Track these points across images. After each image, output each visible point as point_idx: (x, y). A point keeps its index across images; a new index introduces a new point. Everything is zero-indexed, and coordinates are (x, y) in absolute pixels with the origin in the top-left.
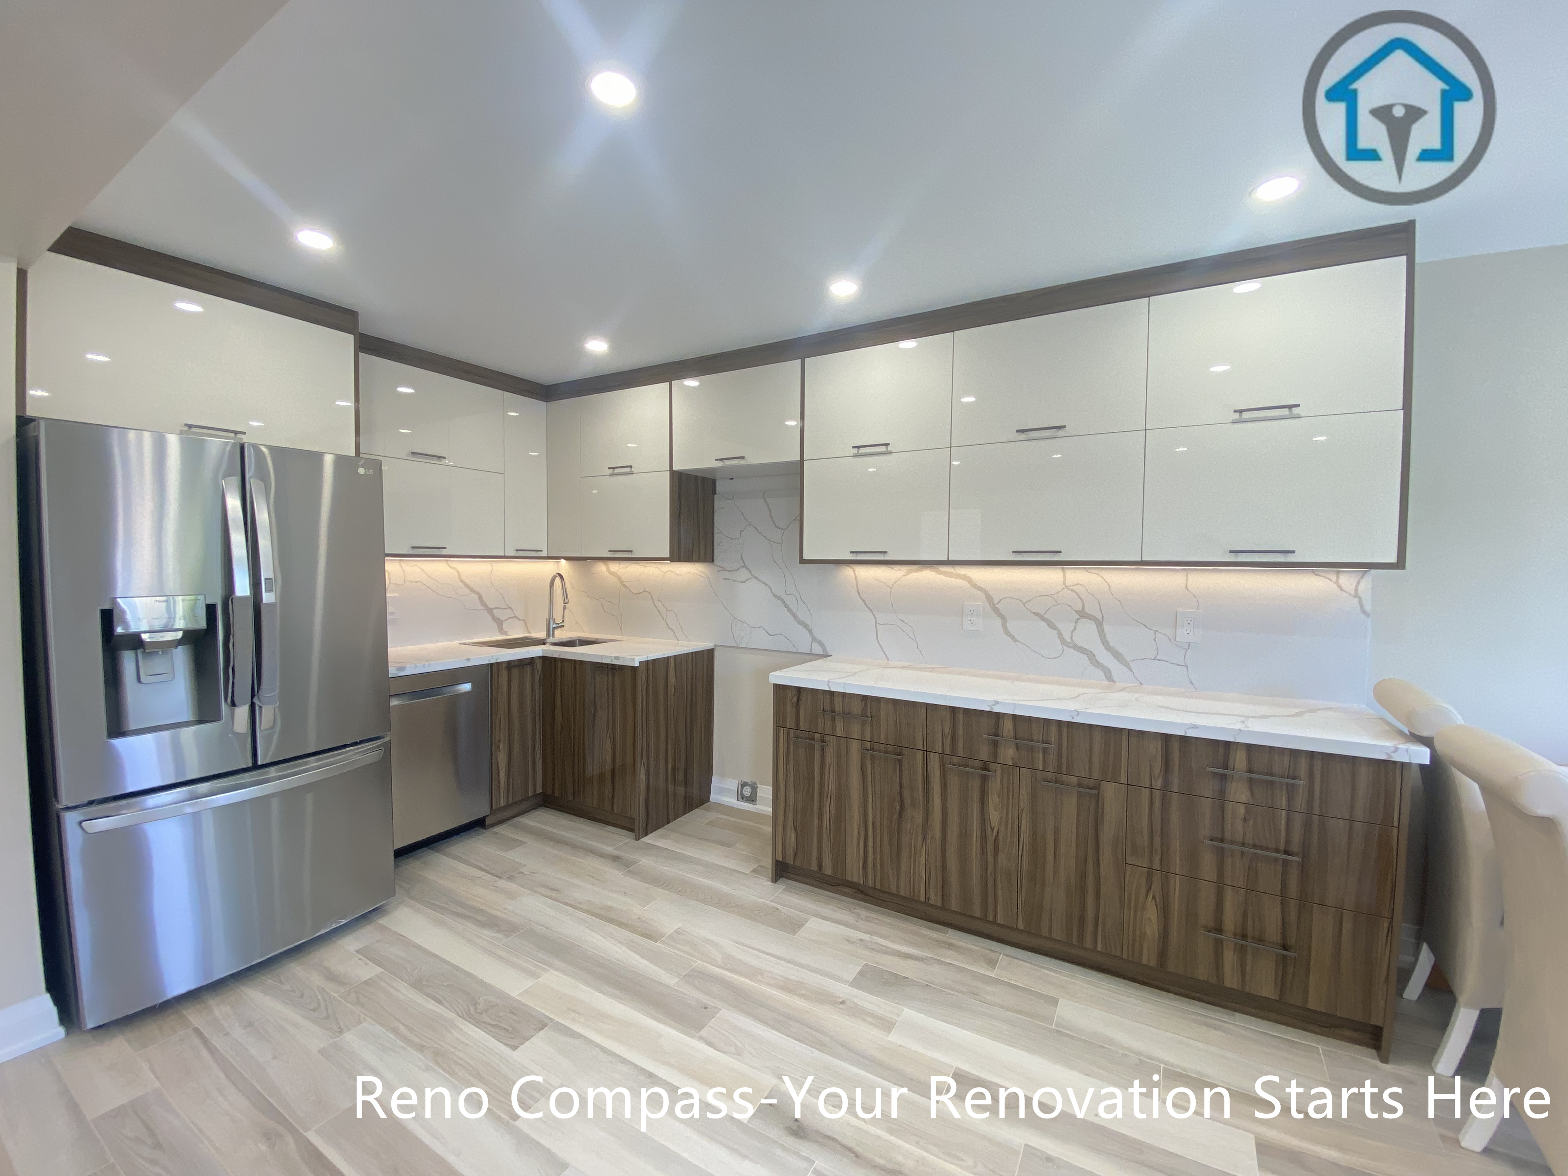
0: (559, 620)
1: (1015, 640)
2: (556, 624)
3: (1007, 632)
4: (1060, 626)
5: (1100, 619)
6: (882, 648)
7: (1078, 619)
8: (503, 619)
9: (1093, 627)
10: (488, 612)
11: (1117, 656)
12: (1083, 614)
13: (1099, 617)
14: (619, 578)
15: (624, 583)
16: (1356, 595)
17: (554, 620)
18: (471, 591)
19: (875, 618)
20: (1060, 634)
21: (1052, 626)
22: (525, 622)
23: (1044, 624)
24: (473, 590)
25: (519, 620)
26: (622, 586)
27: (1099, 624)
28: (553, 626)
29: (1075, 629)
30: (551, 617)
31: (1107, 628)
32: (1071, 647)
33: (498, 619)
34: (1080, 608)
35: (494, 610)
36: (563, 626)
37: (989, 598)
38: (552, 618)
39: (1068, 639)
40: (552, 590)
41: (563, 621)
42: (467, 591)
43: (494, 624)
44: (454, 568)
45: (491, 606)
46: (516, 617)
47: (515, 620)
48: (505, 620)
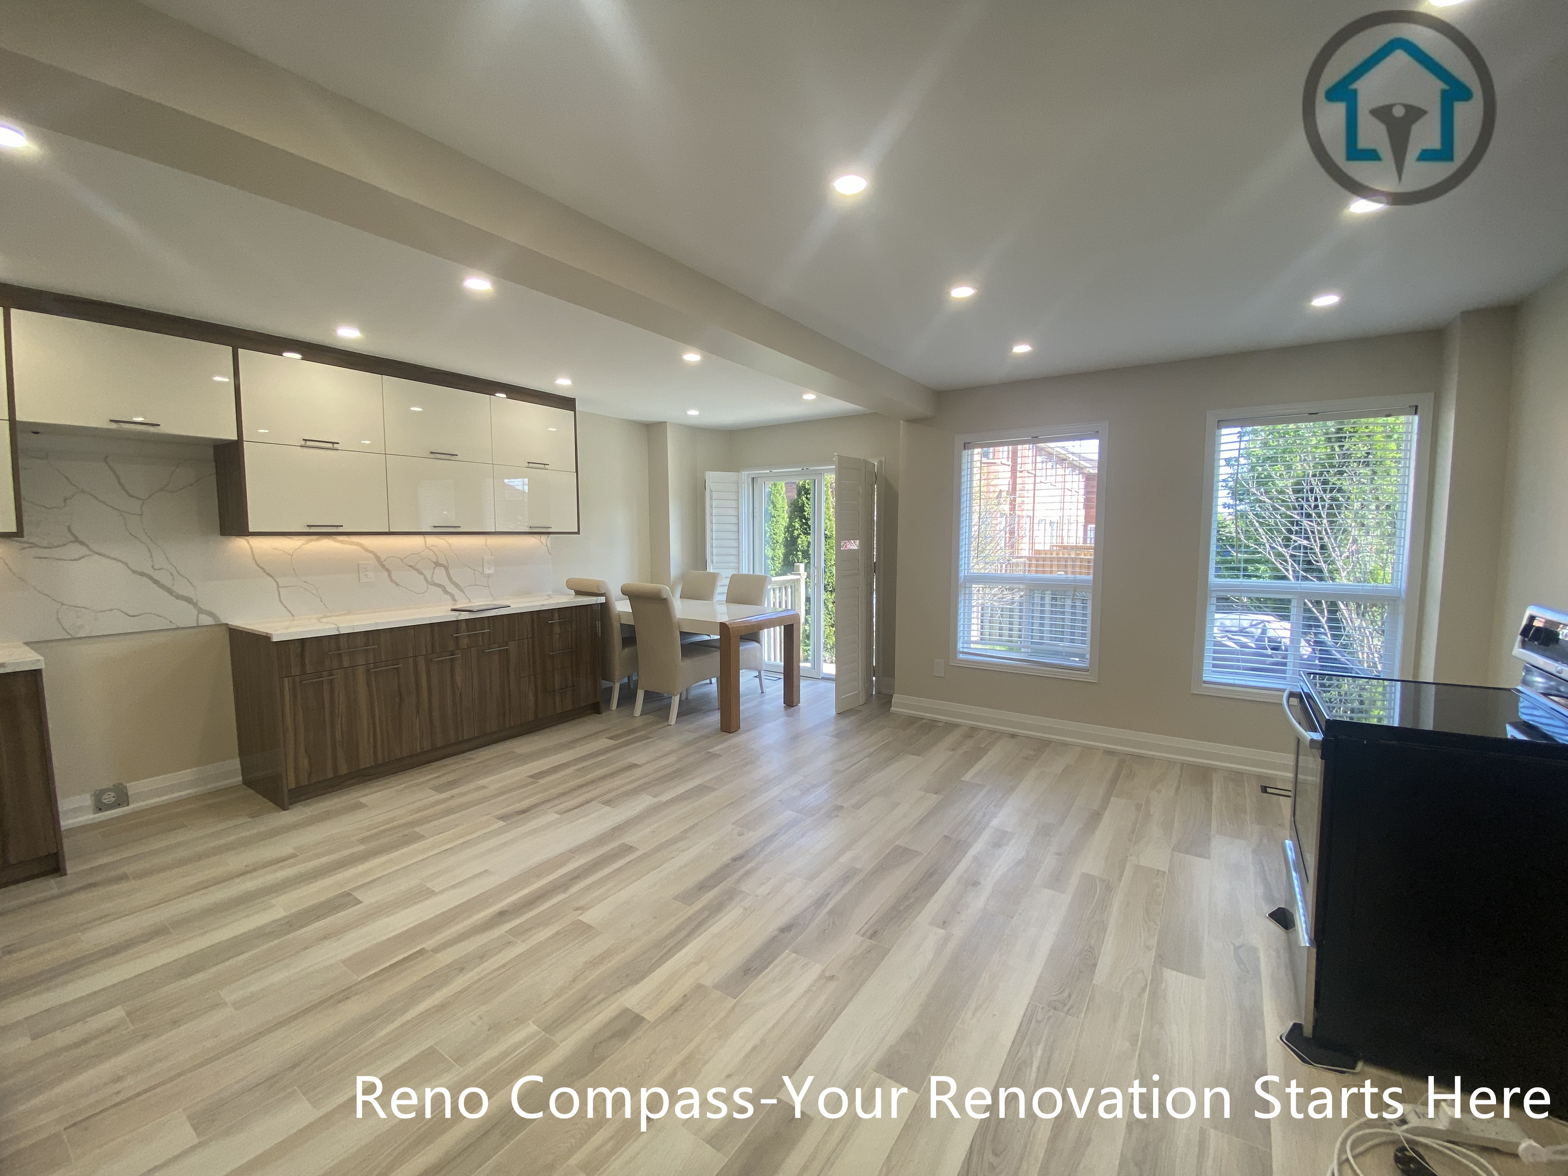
1: (397, 585)
3: (392, 580)
4: (424, 572)
5: (447, 565)
6: (286, 607)
7: (434, 568)
9: (443, 570)
11: (457, 586)
12: (437, 564)
13: (445, 563)
16: (547, 546)
19: (277, 583)
20: (425, 577)
21: (421, 573)
23: (415, 573)
27: (446, 568)
29: (434, 573)
31: (451, 572)
32: (431, 585)
34: (435, 561)
37: (377, 558)
39: (430, 581)
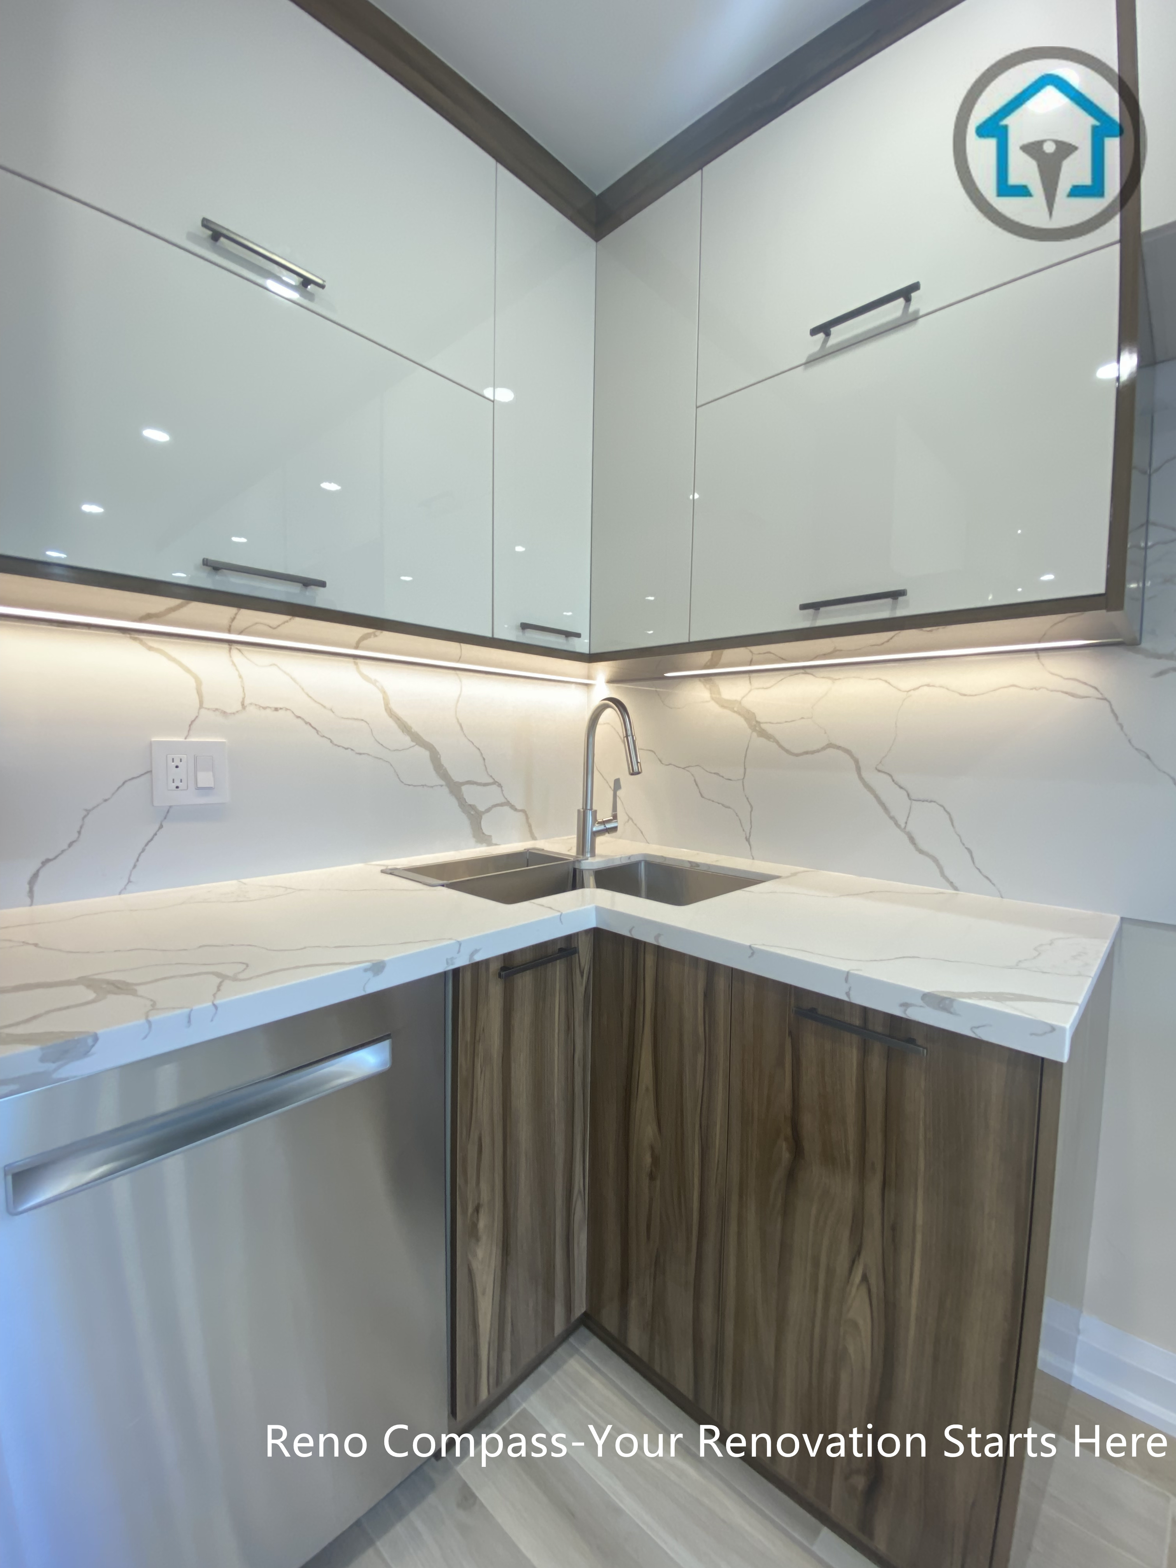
0: (604, 814)
2: (599, 823)
8: (481, 808)
10: (452, 792)
14: (750, 717)
15: (763, 726)
17: (595, 813)
18: (412, 741)
22: (526, 815)
24: (417, 739)
25: (516, 810)
26: (755, 734)
28: (594, 829)
30: (589, 807)
33: (472, 807)
35: (464, 788)
36: (614, 829)
38: (591, 809)
40: (591, 740)
41: (615, 817)
42: (407, 740)
43: (463, 821)
44: (374, 682)
45: (457, 777)
46: (508, 803)
47: (506, 809)
48: (488, 810)
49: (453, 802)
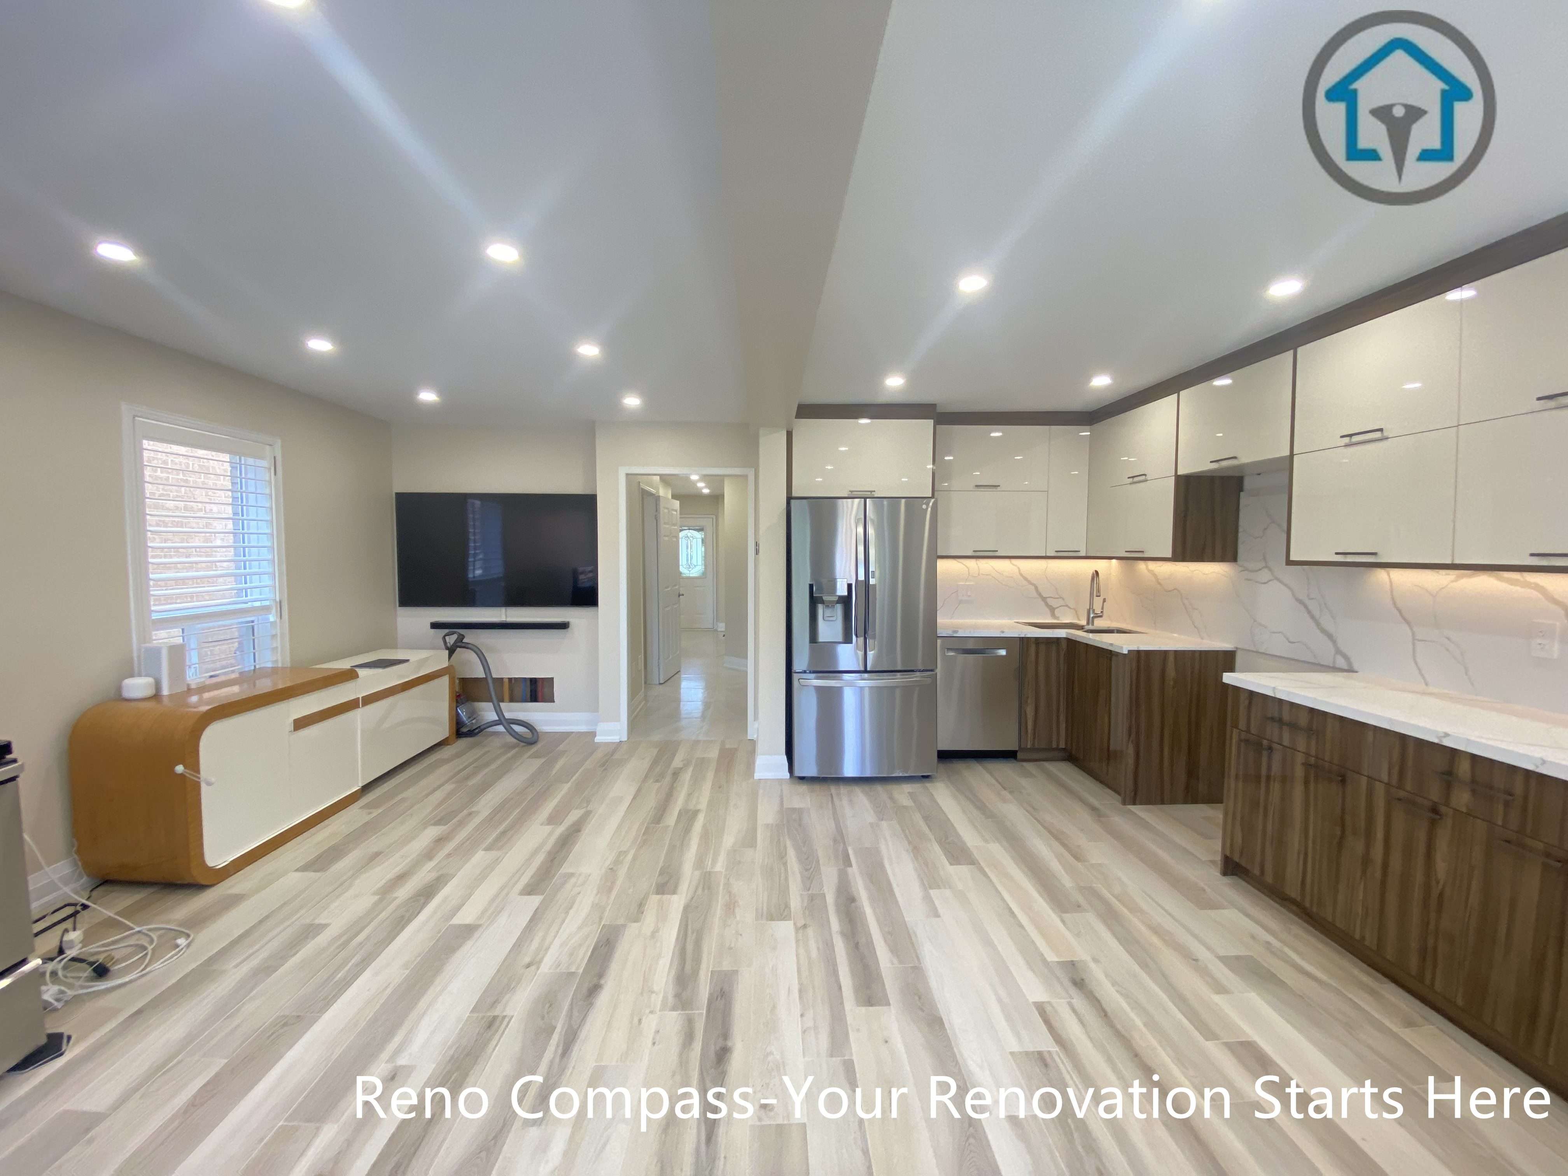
0: (1099, 612)
2: (1096, 614)
6: (1420, 669)
8: (1055, 606)
10: (1043, 600)
14: (1156, 576)
15: (1160, 581)
17: (1094, 610)
18: (1028, 583)
19: (1414, 634)
22: (1076, 611)
24: (1030, 582)
25: (1070, 608)
26: (1157, 583)
28: (1094, 616)
30: (1091, 607)
33: (1051, 605)
35: (1048, 599)
36: (1100, 616)
38: (1093, 608)
40: (1092, 585)
41: (1102, 612)
42: (1025, 583)
43: (1047, 610)
44: (1016, 566)
45: (1044, 596)
46: (1067, 606)
47: (1066, 608)
48: (1057, 608)
49: (1043, 603)
